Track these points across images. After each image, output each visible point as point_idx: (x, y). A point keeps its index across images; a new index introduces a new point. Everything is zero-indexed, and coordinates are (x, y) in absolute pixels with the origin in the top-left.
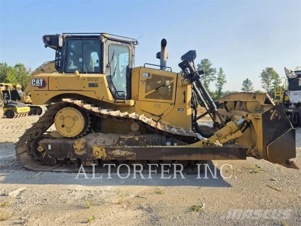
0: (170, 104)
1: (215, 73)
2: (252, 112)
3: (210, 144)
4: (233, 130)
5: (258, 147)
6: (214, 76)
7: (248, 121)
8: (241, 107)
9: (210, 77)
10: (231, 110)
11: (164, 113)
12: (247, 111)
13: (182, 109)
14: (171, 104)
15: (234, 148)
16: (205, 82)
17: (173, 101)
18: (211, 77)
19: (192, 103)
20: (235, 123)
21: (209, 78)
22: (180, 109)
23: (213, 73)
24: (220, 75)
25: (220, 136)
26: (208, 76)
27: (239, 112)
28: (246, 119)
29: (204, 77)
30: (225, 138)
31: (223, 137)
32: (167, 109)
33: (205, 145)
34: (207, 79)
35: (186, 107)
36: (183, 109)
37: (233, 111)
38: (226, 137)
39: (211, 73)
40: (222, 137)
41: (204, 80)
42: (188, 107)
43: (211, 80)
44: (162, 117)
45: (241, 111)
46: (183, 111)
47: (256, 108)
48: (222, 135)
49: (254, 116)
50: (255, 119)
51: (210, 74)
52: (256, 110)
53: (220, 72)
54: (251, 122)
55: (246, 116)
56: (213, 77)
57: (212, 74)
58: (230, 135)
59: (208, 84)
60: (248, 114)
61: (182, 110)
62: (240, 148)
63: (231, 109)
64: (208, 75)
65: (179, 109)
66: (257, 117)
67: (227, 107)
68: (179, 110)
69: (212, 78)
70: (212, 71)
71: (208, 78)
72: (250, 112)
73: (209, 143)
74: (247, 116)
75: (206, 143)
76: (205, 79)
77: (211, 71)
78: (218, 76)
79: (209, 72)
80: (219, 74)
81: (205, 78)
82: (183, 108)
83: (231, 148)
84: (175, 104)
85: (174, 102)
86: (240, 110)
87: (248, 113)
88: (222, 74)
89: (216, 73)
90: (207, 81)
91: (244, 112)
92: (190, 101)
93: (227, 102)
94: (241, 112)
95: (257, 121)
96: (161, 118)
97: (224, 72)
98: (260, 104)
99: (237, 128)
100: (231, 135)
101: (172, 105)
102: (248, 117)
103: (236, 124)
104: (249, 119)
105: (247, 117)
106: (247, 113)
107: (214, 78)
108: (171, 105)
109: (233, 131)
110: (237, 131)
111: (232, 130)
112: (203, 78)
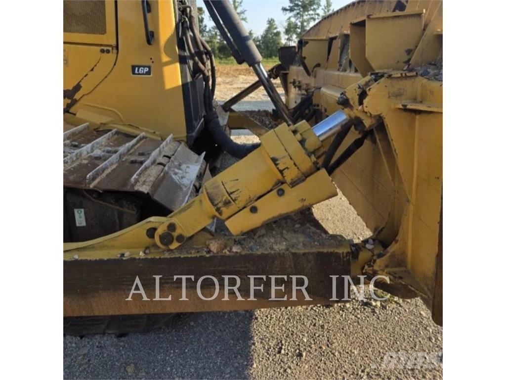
0: (99, 48)
1: (319, 7)
2: (390, 76)
3: (180, 238)
4: (286, 173)
5: (405, 243)
6: (318, 12)
7: (368, 123)
8: (345, 57)
9: (309, 15)
10: (316, 69)
11: (81, 84)
12: (365, 68)
13: (144, 67)
14: (105, 48)
15: (294, 254)
16: (302, 23)
17: (109, 39)
18: (312, 15)
19: (181, 44)
20: (298, 136)
21: (309, 17)
22: (139, 67)
23: (315, 7)
24: (326, 10)
25: (227, 203)
26: (306, 13)
27: (337, 73)
28: (357, 111)
29: (300, 14)
30: (254, 210)
31: (240, 203)
32: (92, 70)
33: (159, 243)
34: (305, 17)
35: (160, 60)
36: (149, 67)
37: (321, 72)
38: (257, 204)
39: (312, 8)
40: (233, 208)
41: (301, 20)
42: (165, 58)
43: (312, 20)
44: (77, 96)
45: (345, 70)
46: (148, 73)
47: (409, 52)
48: (233, 196)
49: (398, 95)
50: (404, 114)
51: (311, 10)
52: (408, 62)
53: (326, 5)
54: (380, 124)
55: (357, 98)
56: (315, 14)
57: (314, 10)
58: (274, 192)
59: (306, 26)
60: (367, 84)
61: (146, 70)
62: (320, 255)
63: (318, 65)
64: (308, 11)
65: (133, 67)
66: (414, 100)
67: (305, 58)
68: (134, 73)
69: (314, 16)
70: (314, 4)
71: (307, 15)
72: (378, 77)
73: (175, 234)
74: (363, 95)
75: (162, 238)
76: (303, 18)
77: (312, 3)
78: (323, 12)
79: (309, 5)
80: (325, 8)
81: (303, 16)
82: (149, 63)
83: (281, 256)
84: (117, 47)
85: (114, 43)
86: (340, 65)
87: (368, 78)
88: (330, 8)
89: (321, 8)
90: (306, 22)
91: (352, 74)
92: (171, 37)
93: (307, 43)
94: (342, 73)
95: (414, 120)
96: (74, 102)
97: (332, 4)
98: (428, 31)
99: (306, 163)
100: (281, 193)
101: (108, 52)
102: (366, 101)
103: (302, 142)
104: (374, 113)
105: (361, 103)
106: (362, 81)
107: (316, 17)
108: (103, 51)
109: (290, 175)
110: (306, 175)
111: (281, 172)
112: (299, 16)
